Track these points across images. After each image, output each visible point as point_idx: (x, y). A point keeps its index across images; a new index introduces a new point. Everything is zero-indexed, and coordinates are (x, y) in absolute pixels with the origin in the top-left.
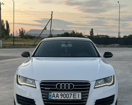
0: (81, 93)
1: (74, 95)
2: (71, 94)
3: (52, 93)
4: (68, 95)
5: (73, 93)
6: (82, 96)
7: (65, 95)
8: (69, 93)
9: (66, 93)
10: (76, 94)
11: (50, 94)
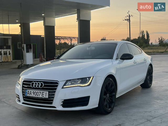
0: (48, 92)
1: (43, 93)
4: (38, 93)
5: (41, 92)
6: (49, 95)
7: (36, 93)
8: (39, 91)
9: (37, 91)
10: (44, 93)
11: (26, 91)
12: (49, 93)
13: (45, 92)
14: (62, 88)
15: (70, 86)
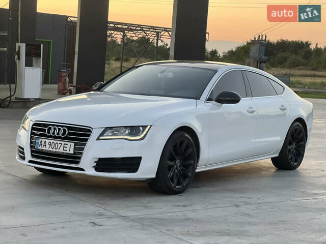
0: (73, 144)
1: (65, 146)
2: (61, 144)
3: (40, 140)
4: (57, 144)
5: (63, 143)
6: (75, 149)
7: (53, 144)
8: (58, 142)
9: (55, 142)
10: (67, 144)
11: (37, 141)
12: (75, 145)
13: (69, 144)
14: (97, 140)
15: (110, 137)
